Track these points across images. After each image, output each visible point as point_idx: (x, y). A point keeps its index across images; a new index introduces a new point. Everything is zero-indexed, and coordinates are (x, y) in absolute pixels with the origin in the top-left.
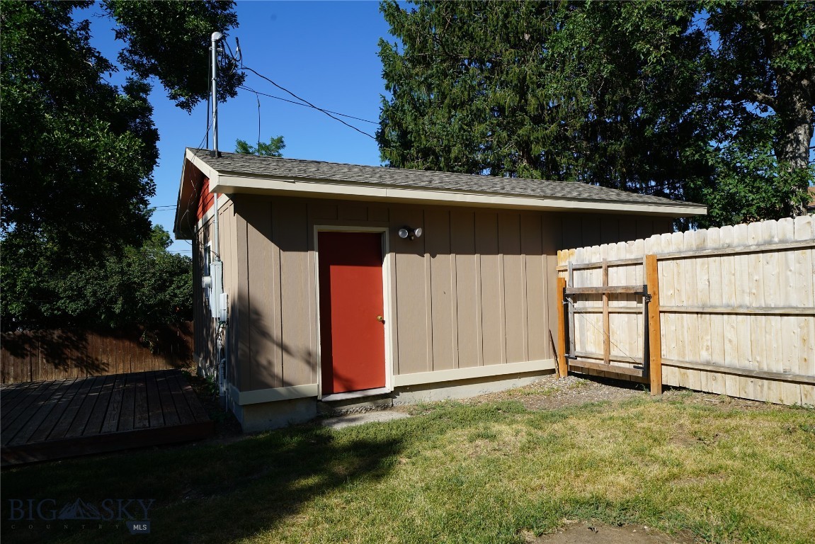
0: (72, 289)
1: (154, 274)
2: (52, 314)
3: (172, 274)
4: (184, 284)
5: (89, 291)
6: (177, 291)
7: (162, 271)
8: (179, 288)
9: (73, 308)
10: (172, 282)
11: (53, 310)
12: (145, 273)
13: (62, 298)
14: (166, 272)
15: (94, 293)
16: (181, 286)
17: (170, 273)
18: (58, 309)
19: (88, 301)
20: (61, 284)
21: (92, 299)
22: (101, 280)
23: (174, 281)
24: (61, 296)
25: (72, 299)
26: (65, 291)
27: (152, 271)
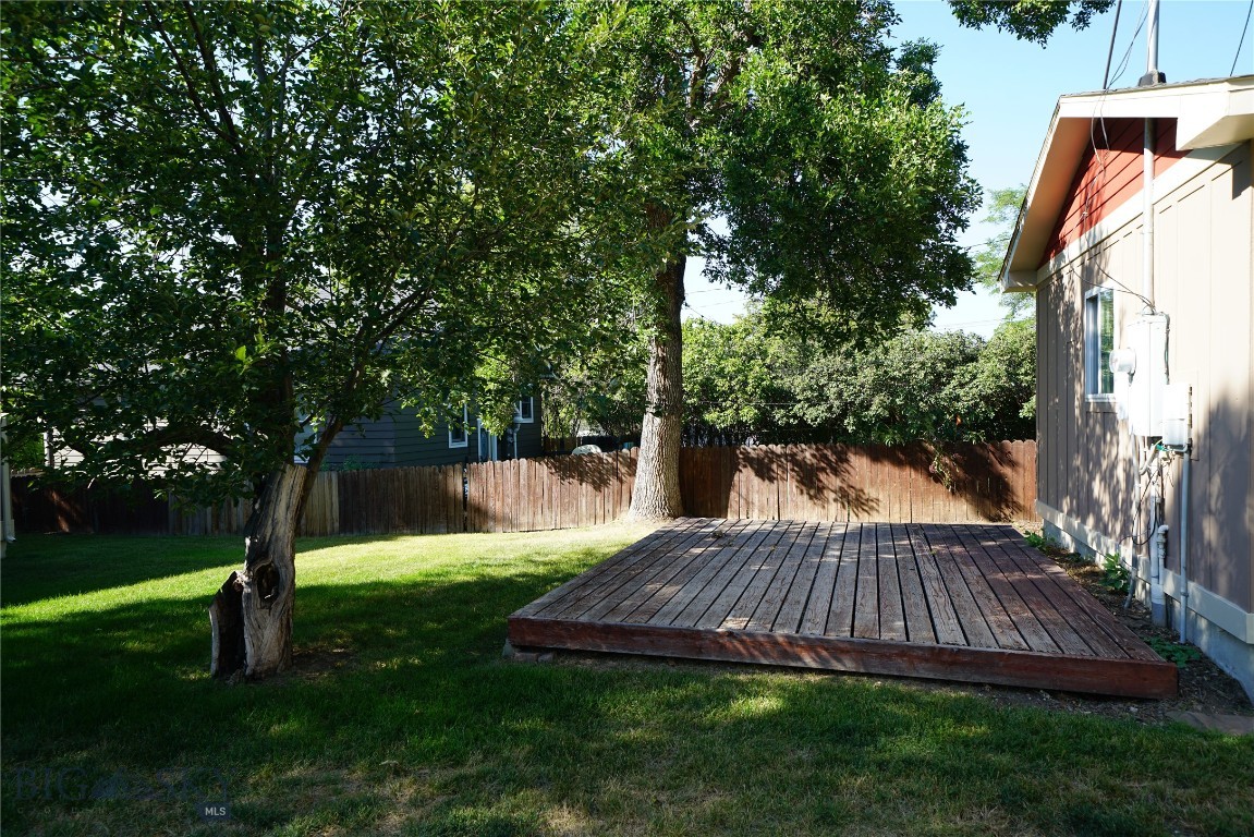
0: (812, 390)
1: (923, 364)
2: (788, 423)
3: (951, 364)
4: (971, 380)
5: (831, 391)
6: (961, 392)
7: (935, 359)
8: (962, 385)
9: (814, 415)
10: (951, 376)
11: (788, 417)
12: (910, 363)
13: (800, 401)
14: (943, 360)
15: (840, 395)
16: (967, 383)
17: (947, 361)
18: (795, 417)
19: (832, 407)
20: (798, 380)
21: (837, 403)
22: (849, 374)
23: (954, 374)
24: (798, 398)
25: (811, 403)
26: (804, 390)
27: (921, 359)
